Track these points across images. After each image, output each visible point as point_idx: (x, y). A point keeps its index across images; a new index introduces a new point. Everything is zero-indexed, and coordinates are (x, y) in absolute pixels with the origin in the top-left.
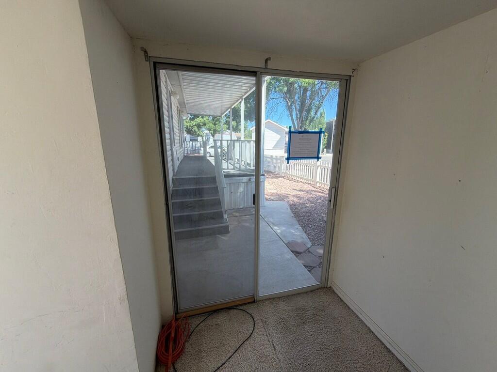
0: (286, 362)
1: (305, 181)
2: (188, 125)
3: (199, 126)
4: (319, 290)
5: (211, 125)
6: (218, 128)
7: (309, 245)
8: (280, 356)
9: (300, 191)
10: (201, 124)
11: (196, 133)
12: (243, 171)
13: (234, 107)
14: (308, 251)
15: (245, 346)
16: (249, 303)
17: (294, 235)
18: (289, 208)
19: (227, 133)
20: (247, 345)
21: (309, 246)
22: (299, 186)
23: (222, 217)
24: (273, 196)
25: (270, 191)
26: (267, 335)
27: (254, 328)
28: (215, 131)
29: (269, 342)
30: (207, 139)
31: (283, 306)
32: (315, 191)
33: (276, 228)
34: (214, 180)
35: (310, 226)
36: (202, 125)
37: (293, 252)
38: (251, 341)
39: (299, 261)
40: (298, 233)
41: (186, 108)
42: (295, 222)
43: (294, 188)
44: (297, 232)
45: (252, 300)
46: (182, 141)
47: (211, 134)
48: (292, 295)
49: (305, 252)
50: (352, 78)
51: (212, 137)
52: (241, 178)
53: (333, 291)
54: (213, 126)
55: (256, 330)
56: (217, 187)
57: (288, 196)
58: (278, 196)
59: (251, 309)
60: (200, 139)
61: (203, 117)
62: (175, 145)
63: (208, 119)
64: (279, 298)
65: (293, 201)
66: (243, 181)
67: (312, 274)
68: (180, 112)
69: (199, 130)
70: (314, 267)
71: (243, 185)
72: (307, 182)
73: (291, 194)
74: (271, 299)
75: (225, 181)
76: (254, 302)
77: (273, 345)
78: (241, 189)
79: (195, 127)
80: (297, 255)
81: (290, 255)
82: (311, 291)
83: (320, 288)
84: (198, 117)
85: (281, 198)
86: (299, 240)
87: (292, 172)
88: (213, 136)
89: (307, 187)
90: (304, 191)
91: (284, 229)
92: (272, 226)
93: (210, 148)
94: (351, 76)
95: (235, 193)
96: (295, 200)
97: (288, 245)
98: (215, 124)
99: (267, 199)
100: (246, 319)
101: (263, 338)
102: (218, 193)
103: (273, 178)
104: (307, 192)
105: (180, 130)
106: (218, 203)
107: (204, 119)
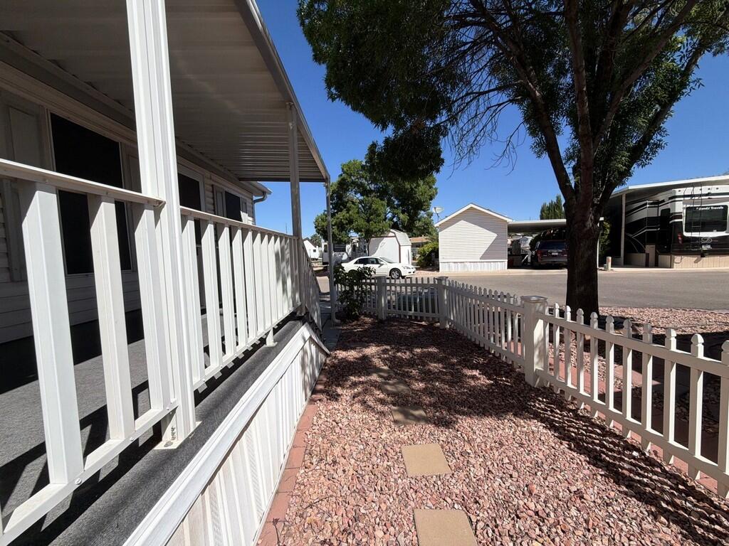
6: (373, 226)
10: (345, 222)
19: (391, 234)
28: (370, 233)
36: (347, 224)
54: (365, 223)
98: (368, 221)
107: (350, 213)
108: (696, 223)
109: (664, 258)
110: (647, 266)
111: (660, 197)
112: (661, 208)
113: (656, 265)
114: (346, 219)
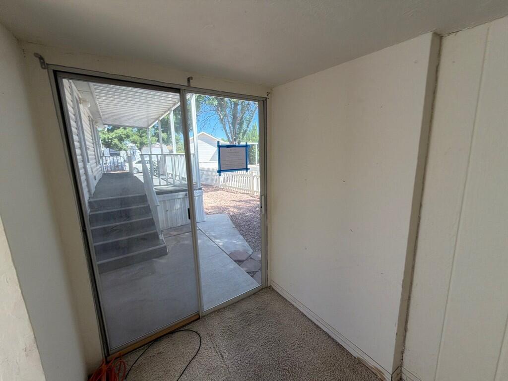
0: (234, 367)
1: (244, 192)
2: (106, 137)
3: (121, 139)
4: (261, 292)
5: (136, 137)
6: (144, 140)
7: (251, 251)
8: (228, 362)
9: (239, 201)
10: (124, 136)
11: (118, 146)
12: (179, 186)
13: (163, 118)
14: (250, 257)
15: (192, 365)
16: (194, 321)
17: (237, 244)
18: (230, 219)
19: (157, 146)
20: (194, 363)
21: (250, 253)
22: (238, 197)
23: (158, 238)
24: (213, 209)
25: (209, 205)
26: (214, 347)
27: (200, 345)
28: (142, 144)
29: (217, 352)
30: (132, 152)
31: (228, 314)
32: (253, 201)
33: (218, 241)
34: (143, 199)
35: (251, 234)
36: (125, 138)
37: (235, 261)
38: (198, 358)
39: (242, 269)
40: (240, 243)
41: (101, 117)
42: (236, 231)
43: (234, 199)
44: (237, 242)
45: (197, 317)
46: (99, 157)
47: (137, 147)
48: (236, 303)
49: (247, 259)
50: (267, 99)
51: (138, 151)
52: (177, 194)
53: (273, 289)
54: (139, 138)
55: (203, 346)
56: (149, 206)
57: (229, 207)
58: (218, 209)
59: (196, 327)
60: (122, 153)
61: (125, 129)
62: (89, 162)
63: (132, 131)
64: (224, 308)
65: (233, 212)
66: (179, 197)
67: (254, 278)
68: (93, 122)
69: (121, 143)
70: (256, 272)
71: (179, 201)
72: (246, 192)
73: (231, 205)
74: (216, 311)
75: (158, 199)
76: (199, 319)
77: (221, 354)
78: (178, 206)
79: (116, 139)
80: (240, 263)
81: (233, 265)
82: (254, 294)
83: (262, 289)
84: (119, 128)
85: (221, 210)
86: (241, 249)
87: (229, 184)
88: (140, 149)
89: (246, 197)
90: (244, 201)
91: (226, 240)
92: (214, 240)
93: (137, 163)
94: (266, 98)
95: (171, 211)
96: (235, 210)
97: (231, 255)
98: (141, 137)
99: (207, 214)
100: (191, 338)
101: (210, 351)
102: (151, 212)
103: (212, 191)
104: (246, 202)
105: (96, 143)
106: (151, 223)
107: (127, 130)
114: (125, 135)
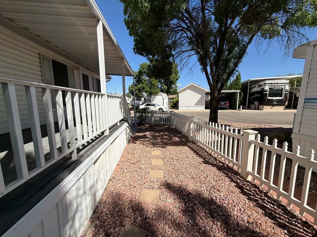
6: (152, 91)
10: (141, 88)
19: (160, 94)
28: (151, 93)
98: (151, 88)
108: (272, 94)
109: (261, 107)
110: (255, 109)
111: (261, 83)
112: (261, 88)
113: (258, 109)
